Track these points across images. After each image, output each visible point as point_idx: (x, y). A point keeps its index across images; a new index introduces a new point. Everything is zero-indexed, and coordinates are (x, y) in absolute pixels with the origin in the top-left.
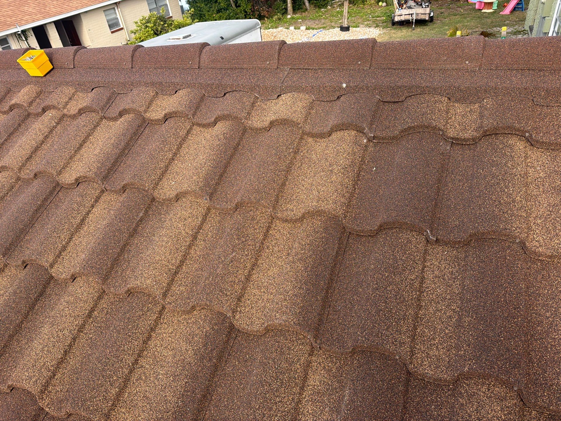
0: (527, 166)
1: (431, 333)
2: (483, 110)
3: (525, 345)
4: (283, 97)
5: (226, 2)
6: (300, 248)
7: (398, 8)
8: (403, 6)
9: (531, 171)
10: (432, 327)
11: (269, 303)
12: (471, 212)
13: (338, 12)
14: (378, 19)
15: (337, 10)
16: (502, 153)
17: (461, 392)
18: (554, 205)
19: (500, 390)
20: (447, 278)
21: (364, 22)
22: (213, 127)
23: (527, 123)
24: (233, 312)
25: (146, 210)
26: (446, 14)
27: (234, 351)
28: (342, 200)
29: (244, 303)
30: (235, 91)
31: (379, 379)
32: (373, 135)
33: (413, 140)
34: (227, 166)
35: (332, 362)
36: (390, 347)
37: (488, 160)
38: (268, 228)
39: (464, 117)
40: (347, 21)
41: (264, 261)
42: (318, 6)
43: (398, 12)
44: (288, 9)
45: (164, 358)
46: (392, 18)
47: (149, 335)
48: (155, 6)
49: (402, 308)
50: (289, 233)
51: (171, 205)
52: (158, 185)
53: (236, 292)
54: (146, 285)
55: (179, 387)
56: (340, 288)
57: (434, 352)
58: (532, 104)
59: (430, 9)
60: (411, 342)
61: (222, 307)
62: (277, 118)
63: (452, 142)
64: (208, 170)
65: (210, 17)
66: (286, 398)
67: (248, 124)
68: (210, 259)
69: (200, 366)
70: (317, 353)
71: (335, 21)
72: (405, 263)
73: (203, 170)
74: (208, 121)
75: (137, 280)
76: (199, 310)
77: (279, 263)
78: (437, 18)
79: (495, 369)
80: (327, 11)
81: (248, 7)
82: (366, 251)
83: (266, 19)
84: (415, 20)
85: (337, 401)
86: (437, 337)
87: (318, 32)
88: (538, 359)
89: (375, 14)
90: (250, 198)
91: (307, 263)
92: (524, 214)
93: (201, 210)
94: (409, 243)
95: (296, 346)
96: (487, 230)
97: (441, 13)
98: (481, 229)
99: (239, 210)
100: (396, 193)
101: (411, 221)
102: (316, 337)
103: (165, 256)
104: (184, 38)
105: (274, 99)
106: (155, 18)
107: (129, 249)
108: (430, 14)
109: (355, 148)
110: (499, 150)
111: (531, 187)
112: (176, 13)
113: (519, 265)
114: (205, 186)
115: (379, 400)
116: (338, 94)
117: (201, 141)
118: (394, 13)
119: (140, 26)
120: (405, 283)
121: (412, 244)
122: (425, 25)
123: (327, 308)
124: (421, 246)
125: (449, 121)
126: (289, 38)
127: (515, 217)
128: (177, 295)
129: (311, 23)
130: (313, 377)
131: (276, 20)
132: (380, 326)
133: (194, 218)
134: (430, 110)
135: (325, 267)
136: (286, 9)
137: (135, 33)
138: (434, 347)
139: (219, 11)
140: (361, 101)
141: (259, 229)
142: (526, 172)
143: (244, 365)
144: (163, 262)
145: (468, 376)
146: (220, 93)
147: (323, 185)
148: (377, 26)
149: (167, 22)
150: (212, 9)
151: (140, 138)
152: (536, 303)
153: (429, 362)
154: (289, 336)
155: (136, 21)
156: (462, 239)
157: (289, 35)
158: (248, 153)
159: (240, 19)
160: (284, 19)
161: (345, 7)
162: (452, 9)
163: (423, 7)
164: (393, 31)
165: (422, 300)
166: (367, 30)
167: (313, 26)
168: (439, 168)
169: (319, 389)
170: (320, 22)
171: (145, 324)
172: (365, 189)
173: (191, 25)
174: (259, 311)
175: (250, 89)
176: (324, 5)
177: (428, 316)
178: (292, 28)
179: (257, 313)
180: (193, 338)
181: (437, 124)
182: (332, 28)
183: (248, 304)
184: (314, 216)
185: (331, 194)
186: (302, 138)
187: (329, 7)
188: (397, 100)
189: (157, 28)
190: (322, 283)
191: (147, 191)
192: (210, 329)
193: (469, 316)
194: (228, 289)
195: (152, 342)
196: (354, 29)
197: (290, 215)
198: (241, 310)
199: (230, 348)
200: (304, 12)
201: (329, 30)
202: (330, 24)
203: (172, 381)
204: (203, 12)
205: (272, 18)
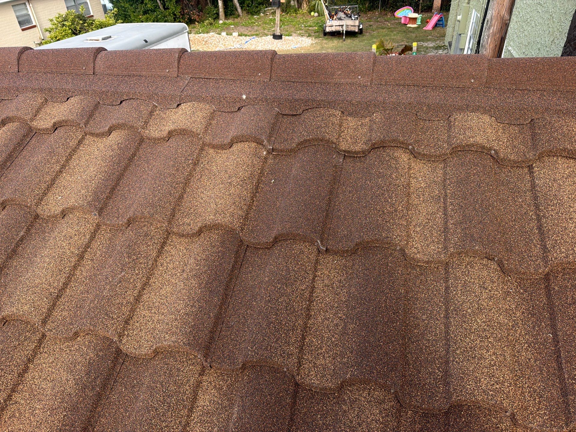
0: (410, 177)
1: (319, 342)
2: (372, 124)
3: (402, 348)
4: (183, 106)
5: (153, 4)
6: (196, 264)
7: (329, 18)
8: (333, 17)
9: (413, 181)
10: (320, 336)
11: (159, 324)
12: (358, 222)
13: (271, 20)
14: (310, 28)
15: (270, 18)
16: (388, 165)
17: (344, 399)
18: (432, 213)
19: (379, 394)
20: (335, 287)
21: (296, 31)
22: (108, 137)
23: (410, 136)
24: (120, 336)
25: (28, 228)
26: (375, 27)
27: (121, 377)
28: (240, 213)
29: (133, 326)
30: (132, 99)
31: (268, 393)
32: (271, 148)
33: (308, 153)
34: (119, 179)
35: (224, 380)
36: (278, 359)
37: (376, 171)
38: (163, 244)
39: (356, 130)
40: (280, 29)
41: (157, 280)
42: (251, 13)
43: (329, 22)
44: (220, 15)
45: (43, 390)
46: (323, 28)
47: (25, 367)
48: (73, 4)
49: (292, 319)
50: (185, 248)
51: (57, 222)
52: (42, 200)
53: (123, 314)
54: (23, 312)
55: (56, 422)
56: (234, 303)
57: (320, 361)
58: (415, 118)
59: (359, 22)
60: (299, 352)
61: (107, 331)
62: (176, 128)
63: (345, 155)
64: (98, 183)
65: (136, 18)
66: (173, 422)
67: (145, 134)
68: (97, 280)
69: (81, 396)
70: (208, 372)
71: (268, 29)
72: (297, 274)
73: (93, 184)
74: (102, 130)
75: (13, 307)
76: (84, 336)
77: (173, 281)
78: (367, 30)
79: (374, 374)
80: (260, 18)
81: (177, 10)
82: (262, 263)
83: (197, 23)
84: (346, 31)
85: (226, 420)
86: (324, 345)
87: (250, 39)
88: (414, 361)
89: (308, 24)
90: (143, 213)
91: (201, 279)
92: (405, 223)
93: (89, 227)
94: (302, 254)
95: (186, 366)
96: (371, 238)
97: (370, 26)
98: (366, 238)
99: (132, 226)
100: (291, 205)
101: (303, 232)
102: (206, 356)
103: (46, 279)
104: (103, 39)
105: (174, 108)
106: (73, 17)
107: (6, 273)
108: (359, 26)
109: (254, 160)
110: (385, 162)
111: (412, 197)
112: (98, 12)
113: (400, 272)
114: (93, 200)
115: (266, 415)
116: (238, 105)
117: (94, 151)
118: (325, 24)
119: (56, 24)
120: (296, 293)
121: (304, 255)
122: (355, 37)
123: (220, 324)
124: (313, 257)
125: (342, 135)
126: (221, 44)
127: (396, 226)
128: (59, 320)
129: (244, 29)
130: (202, 397)
131: (207, 25)
132: (270, 338)
133: (81, 236)
134: (324, 124)
135: (220, 282)
136: (218, 14)
137: (50, 32)
138: (321, 356)
139: (145, 13)
140: (261, 113)
141: (153, 245)
142: (409, 183)
143: (131, 391)
144: (44, 285)
145: (351, 383)
146: (116, 101)
147: (221, 197)
148: (309, 36)
149: (87, 22)
150: (138, 10)
151: (25, 148)
152: (414, 307)
153: (315, 372)
154: (179, 357)
155: (51, 18)
156: (349, 247)
157: (220, 40)
158: (144, 165)
159: (169, 22)
160: (216, 25)
161: (277, 15)
162: (380, 22)
163: (352, 19)
164: (325, 41)
165: (311, 310)
166: (300, 39)
167: (246, 33)
168: (331, 180)
169: (209, 409)
170: (253, 29)
171: (20, 356)
172: (263, 201)
173: (114, 25)
174: (148, 334)
175: (148, 97)
176: (257, 12)
177: (317, 325)
178: (224, 34)
179: (146, 335)
180: (75, 366)
181: (330, 137)
182: (265, 35)
183: (137, 326)
184: (212, 230)
185: (229, 207)
186: (202, 149)
187: (262, 14)
188: (295, 113)
189: (75, 27)
190: (215, 300)
191: (30, 208)
192: (94, 356)
193: (353, 322)
194: (115, 312)
195: (29, 374)
196: (287, 37)
197: (187, 229)
198: (128, 334)
199: (117, 374)
200: (237, 18)
201: (262, 38)
202: (263, 31)
203: (49, 416)
204: (128, 12)
205: (203, 22)
